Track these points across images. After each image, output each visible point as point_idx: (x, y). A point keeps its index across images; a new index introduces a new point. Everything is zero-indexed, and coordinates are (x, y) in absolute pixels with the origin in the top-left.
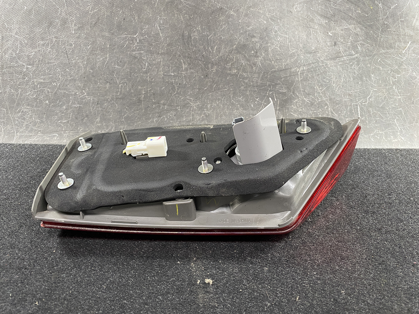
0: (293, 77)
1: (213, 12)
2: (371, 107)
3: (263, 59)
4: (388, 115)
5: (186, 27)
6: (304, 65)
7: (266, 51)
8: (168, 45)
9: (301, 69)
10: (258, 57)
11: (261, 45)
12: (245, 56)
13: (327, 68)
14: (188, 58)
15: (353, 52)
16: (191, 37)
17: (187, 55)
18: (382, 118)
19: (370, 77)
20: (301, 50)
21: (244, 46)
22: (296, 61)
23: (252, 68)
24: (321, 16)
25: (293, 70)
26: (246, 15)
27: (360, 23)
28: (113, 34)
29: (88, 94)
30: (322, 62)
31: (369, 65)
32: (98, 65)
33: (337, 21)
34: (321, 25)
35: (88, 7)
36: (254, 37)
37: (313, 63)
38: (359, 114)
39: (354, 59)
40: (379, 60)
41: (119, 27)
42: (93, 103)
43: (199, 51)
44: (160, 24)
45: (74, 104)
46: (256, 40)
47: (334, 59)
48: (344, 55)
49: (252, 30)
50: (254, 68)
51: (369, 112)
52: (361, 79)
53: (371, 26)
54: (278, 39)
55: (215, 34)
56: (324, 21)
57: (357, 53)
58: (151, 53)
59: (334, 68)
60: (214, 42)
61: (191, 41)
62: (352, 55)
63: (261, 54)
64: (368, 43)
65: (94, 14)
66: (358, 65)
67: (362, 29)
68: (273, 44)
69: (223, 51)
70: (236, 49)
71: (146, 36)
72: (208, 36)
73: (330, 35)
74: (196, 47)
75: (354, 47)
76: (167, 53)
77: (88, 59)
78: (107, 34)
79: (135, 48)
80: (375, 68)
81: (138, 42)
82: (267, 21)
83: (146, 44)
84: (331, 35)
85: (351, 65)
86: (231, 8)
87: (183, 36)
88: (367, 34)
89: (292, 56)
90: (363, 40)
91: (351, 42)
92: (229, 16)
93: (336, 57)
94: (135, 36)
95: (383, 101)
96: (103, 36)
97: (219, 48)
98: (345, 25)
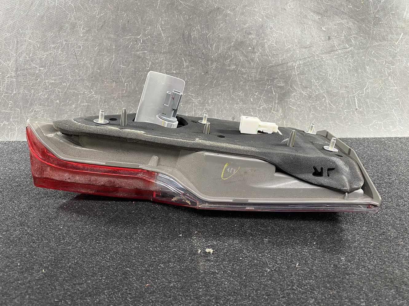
0: (290, 71)
1: (211, 12)
2: (368, 98)
3: (260, 55)
4: (386, 106)
5: (186, 27)
6: (300, 60)
7: (263, 47)
8: (170, 44)
9: (298, 63)
10: (255, 52)
11: (258, 41)
12: (243, 53)
13: (322, 62)
14: (189, 56)
15: (347, 45)
16: (190, 36)
17: (187, 53)
18: (380, 109)
19: (365, 69)
20: (297, 46)
21: (242, 43)
22: (292, 56)
23: (250, 63)
24: (314, 12)
25: (289, 64)
26: (242, 14)
27: (351, 17)
28: (118, 36)
29: (96, 93)
30: (318, 56)
31: (363, 58)
32: (104, 66)
33: (330, 17)
34: (314, 21)
35: (95, 12)
36: (250, 34)
37: (309, 58)
38: (357, 106)
39: (348, 52)
40: (373, 52)
41: (124, 29)
42: (100, 101)
43: (199, 49)
44: (161, 24)
45: (83, 102)
46: (253, 37)
47: (329, 53)
48: (338, 49)
49: (249, 28)
50: (252, 64)
51: (367, 103)
52: (357, 71)
53: (363, 20)
54: (274, 36)
55: (213, 33)
56: (317, 17)
57: (351, 46)
58: (154, 53)
59: (330, 62)
60: (213, 40)
61: (191, 40)
62: (346, 48)
63: (258, 50)
64: (361, 36)
65: (100, 18)
66: (353, 57)
67: (354, 23)
68: (269, 40)
69: (221, 48)
70: (234, 46)
71: (149, 37)
72: (207, 34)
73: (323, 30)
74: (196, 45)
75: (348, 41)
76: (169, 52)
77: (95, 60)
78: (112, 36)
79: (138, 48)
80: (370, 60)
81: (142, 42)
82: (262, 18)
83: (149, 44)
84: (325, 30)
85: (346, 58)
86: (227, 8)
87: (183, 35)
88: (359, 27)
89: (288, 51)
90: (356, 34)
91: (345, 36)
92: (226, 15)
93: (331, 50)
94: (139, 37)
95: (379, 92)
96: (109, 38)
97: (218, 45)
98: (338, 20)
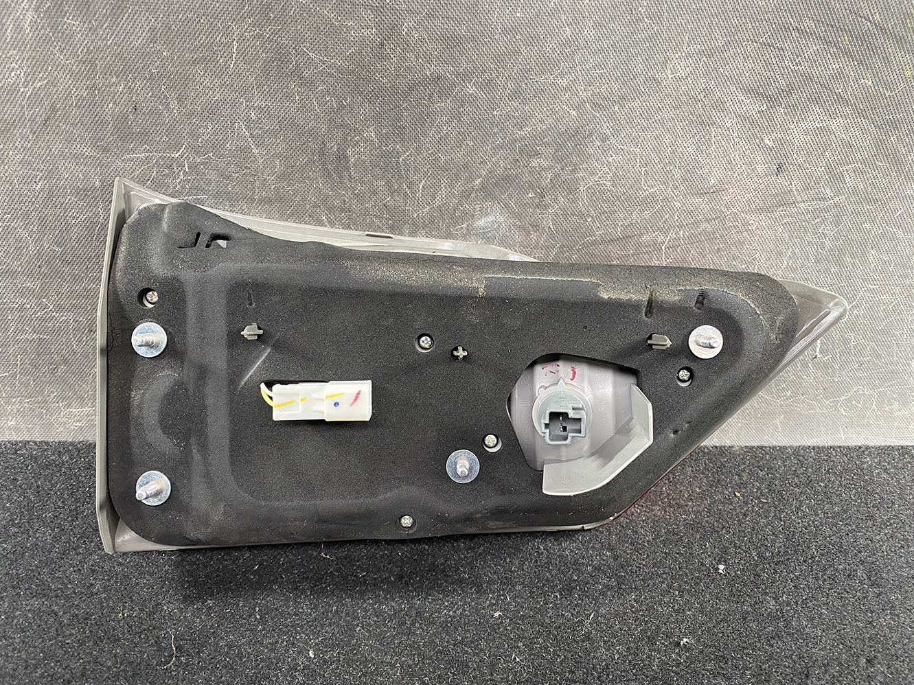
0: (646, 256)
1: (411, 89)
2: (852, 330)
3: (560, 212)
4: (895, 349)
5: (329, 130)
6: (680, 226)
7: (571, 190)
8: (280, 178)
9: (672, 235)
10: (546, 206)
11: (557, 176)
12: (507, 206)
13: (745, 234)
14: (342, 210)
15: (828, 191)
16: (346, 157)
17: (337, 203)
18: (879, 357)
19: (864, 254)
20: (676, 188)
21: (507, 179)
22: (658, 216)
23: (528, 234)
24: (748, 91)
25: (646, 238)
26: (516, 94)
27: (862, 114)
28: (105, 150)
29: (59, 308)
30: (735, 217)
31: (868, 225)
32: (74, 235)
33: (795, 107)
34: (745, 118)
35: (13, 74)
36: (537, 154)
37: (708, 221)
38: (818, 349)
39: (827, 210)
40: (900, 212)
41: (124, 130)
42: (76, 330)
43: (375, 193)
44: (248, 120)
45: (24, 331)
46: (543, 163)
47: (770, 209)
48: (799, 199)
49: (533, 137)
50: (534, 236)
51: (846, 342)
52: (839, 261)
53: (895, 125)
54: (610, 159)
55: (419, 151)
56: (755, 108)
57: (839, 193)
58: (230, 200)
59: (768, 234)
60: (417, 170)
61: (347, 169)
62: (824, 199)
63: (556, 201)
64: (877, 168)
65: (35, 93)
66: (837, 224)
67: (864, 131)
68: (592, 173)
69: (443, 192)
70: (483, 188)
71: (211, 155)
72: (399, 155)
73: (767, 147)
74: (362, 183)
75: (835, 179)
76: (280, 200)
77: (42, 220)
78: (87, 151)
79: (178, 186)
80: (884, 233)
81: (187, 170)
82: (579, 108)
83: (213, 176)
84: (771, 144)
85: (817, 226)
86: (467, 77)
87: (322, 153)
88: (878, 144)
89: (645, 202)
90: (864, 162)
91: (828, 164)
92: (462, 100)
93: (778, 203)
94: (177, 155)
95: (888, 315)
96: (76, 157)
97: (433, 186)
98: (818, 118)
